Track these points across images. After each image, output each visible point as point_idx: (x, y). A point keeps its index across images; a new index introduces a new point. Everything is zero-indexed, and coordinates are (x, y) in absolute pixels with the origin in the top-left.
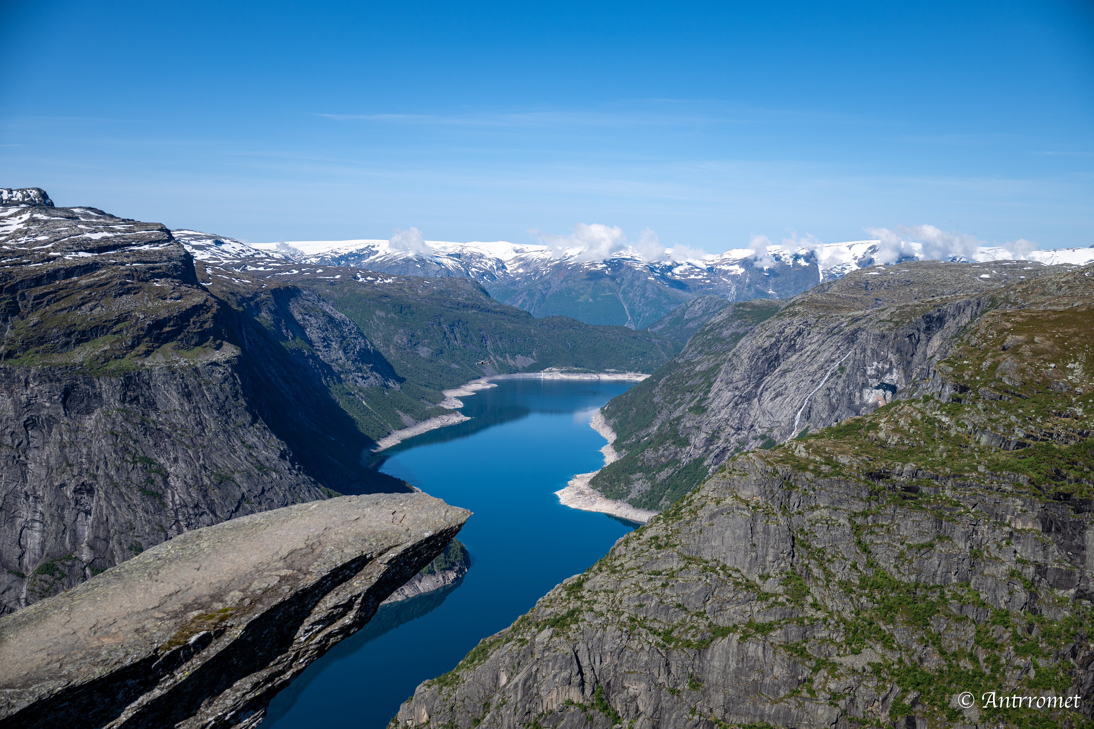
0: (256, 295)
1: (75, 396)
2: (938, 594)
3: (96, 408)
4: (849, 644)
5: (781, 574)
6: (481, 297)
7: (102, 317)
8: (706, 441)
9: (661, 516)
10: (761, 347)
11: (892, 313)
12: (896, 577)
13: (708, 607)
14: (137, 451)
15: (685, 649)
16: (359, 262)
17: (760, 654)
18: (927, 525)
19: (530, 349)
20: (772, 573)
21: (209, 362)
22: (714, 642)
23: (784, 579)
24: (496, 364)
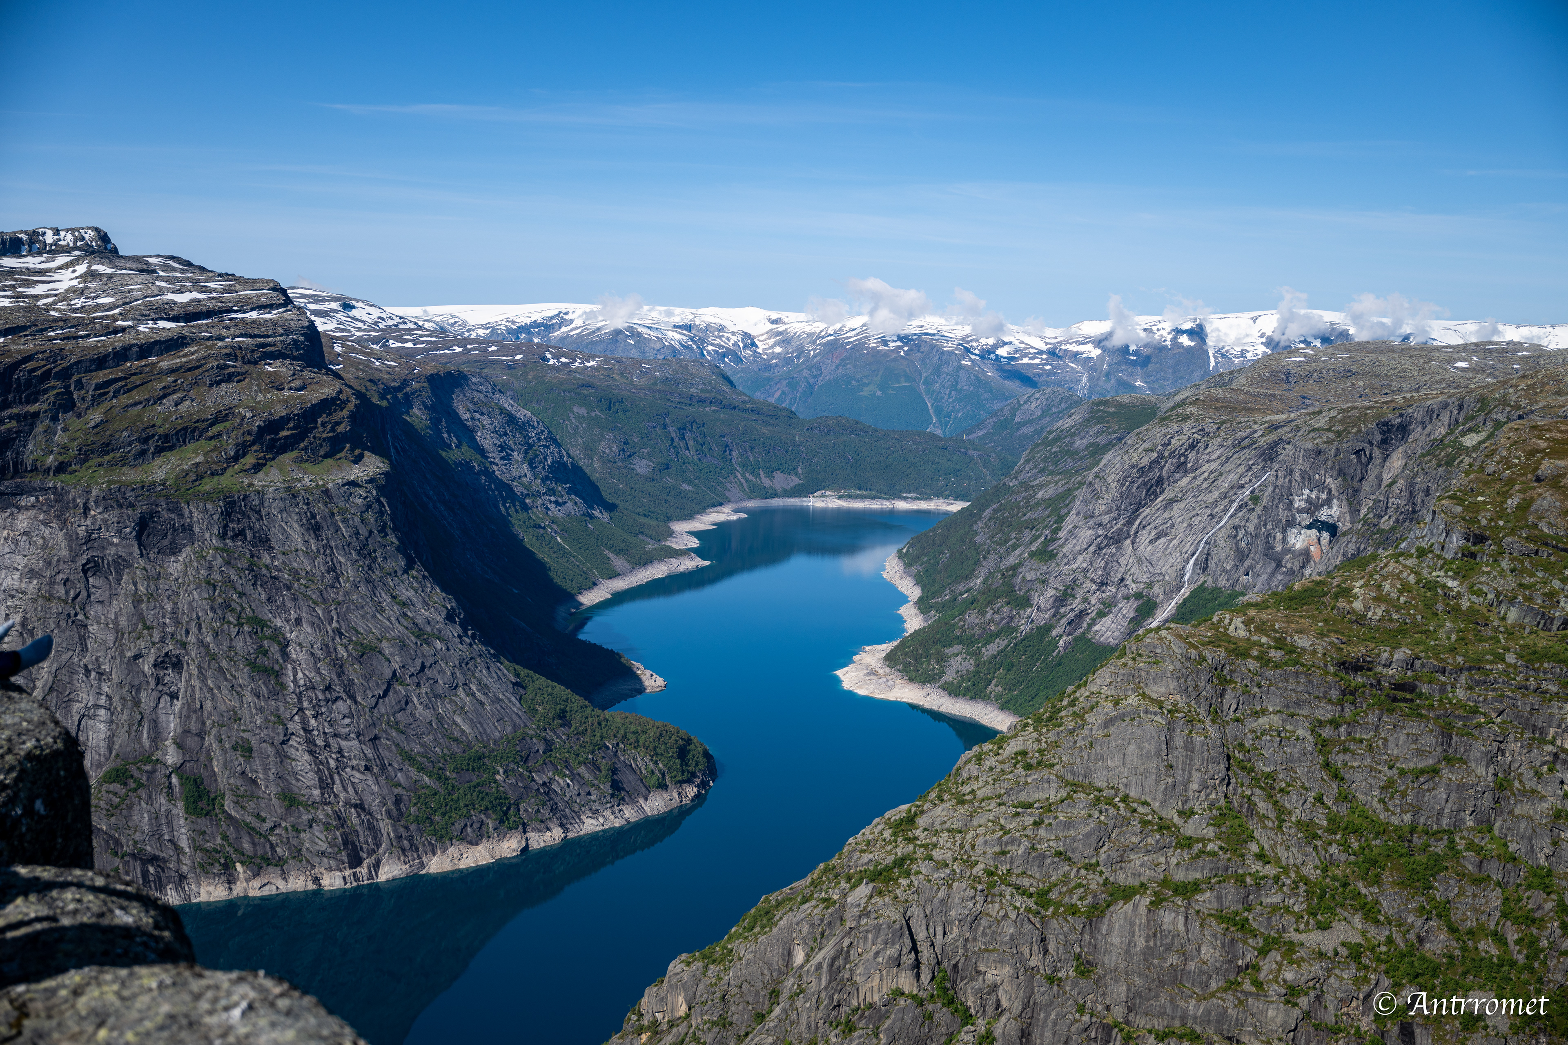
0: (405, 383)
1: (155, 528)
2: (1446, 842)
3: (185, 546)
4: (1314, 914)
5: (1210, 810)
6: (724, 388)
7: (192, 415)
8: (1055, 601)
9: (1030, 721)
10: (1136, 466)
11: (1332, 418)
12: (1382, 817)
13: (1103, 857)
14: (243, 609)
15: (1069, 918)
16: (547, 336)
17: (1181, 927)
18: (1429, 740)
19: (794, 464)
20: (1197, 808)
21: (345, 481)
22: (1112, 909)
23: (1214, 818)
24: (745, 485)
